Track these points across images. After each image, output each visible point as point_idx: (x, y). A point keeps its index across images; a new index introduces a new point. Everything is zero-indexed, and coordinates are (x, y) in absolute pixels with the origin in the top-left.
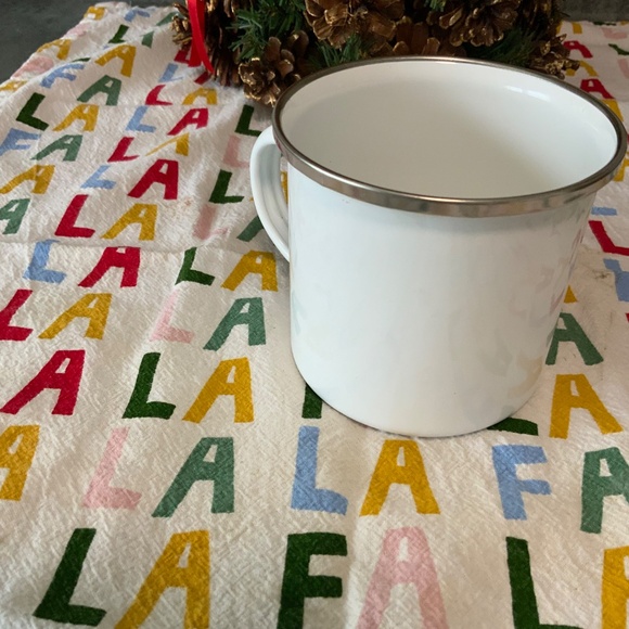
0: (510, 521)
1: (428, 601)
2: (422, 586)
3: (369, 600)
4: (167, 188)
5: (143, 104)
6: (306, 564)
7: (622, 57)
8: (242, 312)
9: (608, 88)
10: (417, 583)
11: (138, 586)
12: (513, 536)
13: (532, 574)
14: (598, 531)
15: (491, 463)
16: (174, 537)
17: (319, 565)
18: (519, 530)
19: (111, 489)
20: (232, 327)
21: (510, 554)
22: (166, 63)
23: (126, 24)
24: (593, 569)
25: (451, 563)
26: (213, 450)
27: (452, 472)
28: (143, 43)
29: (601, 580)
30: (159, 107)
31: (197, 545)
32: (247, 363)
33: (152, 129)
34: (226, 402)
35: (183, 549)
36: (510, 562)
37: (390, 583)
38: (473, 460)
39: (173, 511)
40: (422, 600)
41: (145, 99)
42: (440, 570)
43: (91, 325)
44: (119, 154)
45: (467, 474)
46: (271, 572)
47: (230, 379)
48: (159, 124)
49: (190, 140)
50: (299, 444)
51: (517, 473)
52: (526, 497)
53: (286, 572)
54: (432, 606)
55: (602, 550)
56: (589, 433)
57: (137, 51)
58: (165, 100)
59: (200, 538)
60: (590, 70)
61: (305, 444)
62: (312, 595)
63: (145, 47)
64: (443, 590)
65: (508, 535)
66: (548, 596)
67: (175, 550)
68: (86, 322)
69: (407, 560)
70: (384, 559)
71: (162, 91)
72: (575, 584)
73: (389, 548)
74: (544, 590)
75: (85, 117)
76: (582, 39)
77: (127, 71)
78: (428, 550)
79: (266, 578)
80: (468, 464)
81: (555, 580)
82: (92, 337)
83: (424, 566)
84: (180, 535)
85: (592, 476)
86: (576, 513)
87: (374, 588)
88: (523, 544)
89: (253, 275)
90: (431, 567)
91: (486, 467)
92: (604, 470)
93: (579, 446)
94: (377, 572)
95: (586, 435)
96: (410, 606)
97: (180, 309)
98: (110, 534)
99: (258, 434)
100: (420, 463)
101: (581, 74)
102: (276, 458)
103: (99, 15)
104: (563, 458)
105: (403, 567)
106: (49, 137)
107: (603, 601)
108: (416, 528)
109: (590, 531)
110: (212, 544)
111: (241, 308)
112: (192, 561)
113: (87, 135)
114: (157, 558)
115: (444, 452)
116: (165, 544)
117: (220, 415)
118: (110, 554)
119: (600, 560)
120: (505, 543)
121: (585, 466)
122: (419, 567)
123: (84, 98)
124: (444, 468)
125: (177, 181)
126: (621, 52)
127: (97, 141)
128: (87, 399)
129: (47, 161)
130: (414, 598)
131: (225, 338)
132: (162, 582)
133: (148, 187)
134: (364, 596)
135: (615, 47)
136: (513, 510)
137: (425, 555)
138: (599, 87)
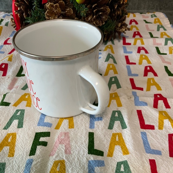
4: (4, 72)
5: (3, 44)
7: (147, 24)
8: (17, 115)
9: (141, 34)
15: (87, 167)
20: (13, 121)
22: (12, 31)
23: (3, 19)
27: (74, 171)
28: (5, 25)
30: (7, 45)
32: (16, 135)
33: (3, 53)
34: (6, 149)
38: (82, 166)
41: (3, 43)
45: (79, 171)
47: (9, 140)
48: (6, 51)
49: (13, 56)
50: (26, 166)
51: (95, 170)
56: (119, 155)
57: (3, 28)
58: (10, 43)
60: (137, 28)
61: (28, 165)
63: (6, 26)
71: (9, 40)
76: (136, 19)
80: (80, 167)
85: (118, 171)
89: (24, 101)
91: (86, 168)
93: (116, 160)
95: (118, 155)
99: (14, 162)
100: (65, 169)
101: (134, 30)
102: (18, 171)
104: (110, 164)
111: (17, 113)
115: (73, 163)
117: (3, 154)
121: (117, 168)
124: (72, 170)
125: (7, 70)
126: (147, 22)
131: (10, 125)
135: (145, 21)
138: (139, 34)
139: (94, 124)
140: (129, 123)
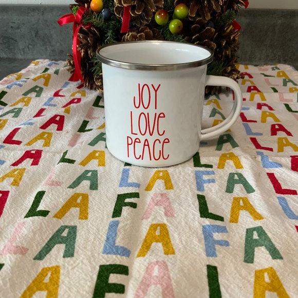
0: (209, 257)
1: (166, 292)
2: (164, 286)
3: (138, 294)
4: (58, 126)
5: (52, 96)
6: (108, 278)
7: (266, 77)
8: (88, 175)
9: (259, 89)
10: (161, 285)
11: (22, 291)
12: (210, 264)
13: (219, 282)
14: (252, 262)
15: (202, 232)
16: (43, 269)
17: (114, 278)
18: (213, 262)
19: (14, 246)
20: (82, 181)
21: (208, 272)
22: (65, 82)
23: (48, 67)
24: (249, 279)
25: (178, 276)
26: (67, 231)
27: (183, 236)
28: (55, 73)
29: (253, 283)
30: (59, 98)
31: (54, 272)
32: (88, 196)
33: (55, 106)
34: (75, 210)
35: (47, 274)
36: (209, 276)
37: (148, 286)
38: (193, 230)
39: (44, 258)
40: (163, 292)
41: (53, 94)
42: (173, 279)
43: (14, 180)
44: (39, 114)
45: (190, 236)
46: (90, 282)
47: (79, 201)
48: (58, 104)
49: (71, 108)
50: (109, 228)
51: (214, 237)
52: (217, 247)
53: (97, 281)
54: (168, 294)
55: (254, 271)
56: (248, 220)
57: (52, 76)
58: (62, 94)
59: (56, 269)
60: (252, 82)
61: (112, 227)
62: (110, 291)
63: (56, 75)
64: (174, 287)
65: (208, 264)
66: (227, 291)
67: (43, 275)
68: (12, 179)
69: (157, 275)
70: (147, 276)
71: (61, 91)
72: (240, 285)
73: (149, 271)
74: (225, 288)
75: (25, 102)
76: (248, 71)
77: (46, 84)
78: (168, 270)
79: (87, 284)
80: (190, 232)
81: (231, 284)
82: (14, 185)
83: (165, 277)
84: (46, 269)
85: (249, 239)
86: (241, 255)
87: (140, 288)
88: (215, 268)
89: (94, 160)
90: (169, 278)
91: (199, 234)
92: (255, 236)
93: (244, 226)
94: (142, 281)
95: (247, 221)
96: (157, 295)
97: (58, 173)
98: (11, 265)
99: (90, 224)
100: (167, 233)
101: (248, 84)
102: (97, 234)
103: (36, 64)
104: (236, 231)
105: (155, 278)
106: (7, 109)
107: (254, 292)
108: (163, 261)
109: (248, 262)
110: (62, 271)
112: (51, 279)
113: (25, 108)
114: (33, 278)
115: (179, 228)
116: (38, 272)
117: (71, 216)
118: (10, 275)
119: (253, 274)
120: (206, 267)
121: (247, 235)
122: (163, 277)
123: (26, 94)
124: (179, 234)
125: (63, 124)
126: (265, 76)
127: (29, 110)
128: (8, 211)
129: (4, 118)
130: (159, 291)
131: (78, 184)
132: (35, 289)
133: (49, 125)
134: (135, 292)
135: (263, 74)
136: (211, 252)
137: (166, 272)
138: (255, 88)
139: (203, 187)
140: (257, 186)
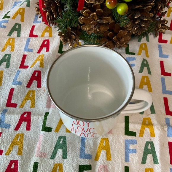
20: (58, 150)
28: (27, 6)
30: (34, 39)
33: (32, 51)
41: (29, 34)
43: (19, 149)
48: (34, 48)
49: (44, 60)
75: (11, 44)
77: (22, 20)
82: (19, 154)
97: (43, 144)
111: (60, 141)
113: (12, 54)
123: (10, 34)
127: (15, 57)
131: (56, 154)
133: (32, 83)
139: (129, 157)
